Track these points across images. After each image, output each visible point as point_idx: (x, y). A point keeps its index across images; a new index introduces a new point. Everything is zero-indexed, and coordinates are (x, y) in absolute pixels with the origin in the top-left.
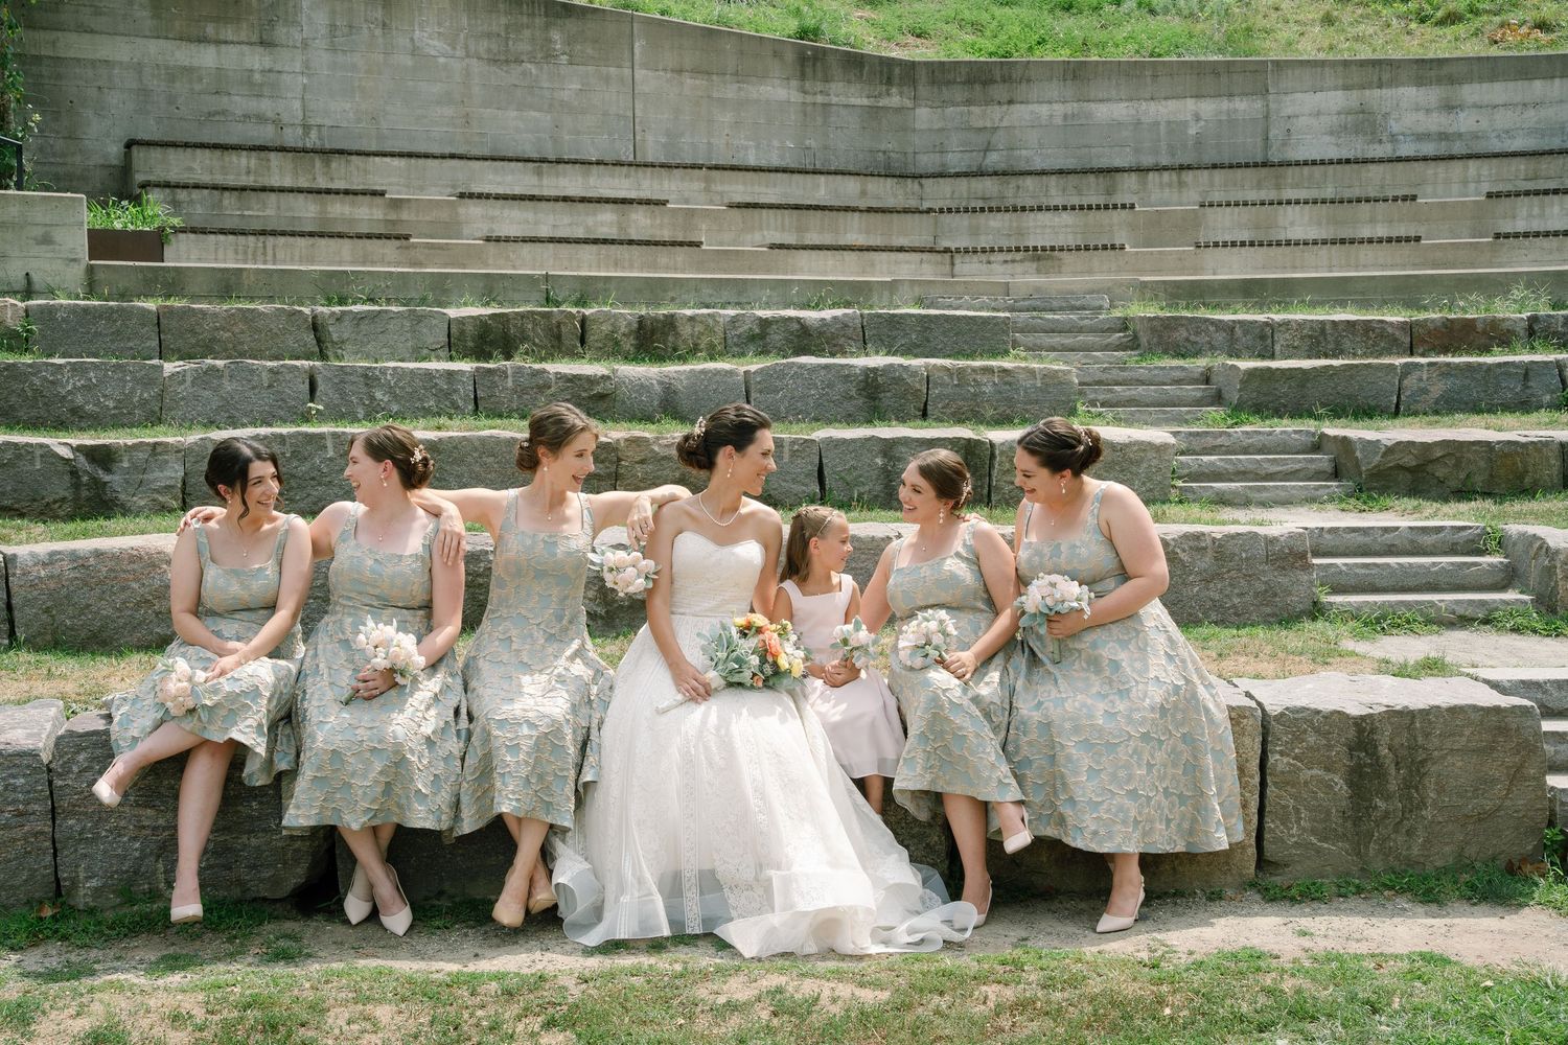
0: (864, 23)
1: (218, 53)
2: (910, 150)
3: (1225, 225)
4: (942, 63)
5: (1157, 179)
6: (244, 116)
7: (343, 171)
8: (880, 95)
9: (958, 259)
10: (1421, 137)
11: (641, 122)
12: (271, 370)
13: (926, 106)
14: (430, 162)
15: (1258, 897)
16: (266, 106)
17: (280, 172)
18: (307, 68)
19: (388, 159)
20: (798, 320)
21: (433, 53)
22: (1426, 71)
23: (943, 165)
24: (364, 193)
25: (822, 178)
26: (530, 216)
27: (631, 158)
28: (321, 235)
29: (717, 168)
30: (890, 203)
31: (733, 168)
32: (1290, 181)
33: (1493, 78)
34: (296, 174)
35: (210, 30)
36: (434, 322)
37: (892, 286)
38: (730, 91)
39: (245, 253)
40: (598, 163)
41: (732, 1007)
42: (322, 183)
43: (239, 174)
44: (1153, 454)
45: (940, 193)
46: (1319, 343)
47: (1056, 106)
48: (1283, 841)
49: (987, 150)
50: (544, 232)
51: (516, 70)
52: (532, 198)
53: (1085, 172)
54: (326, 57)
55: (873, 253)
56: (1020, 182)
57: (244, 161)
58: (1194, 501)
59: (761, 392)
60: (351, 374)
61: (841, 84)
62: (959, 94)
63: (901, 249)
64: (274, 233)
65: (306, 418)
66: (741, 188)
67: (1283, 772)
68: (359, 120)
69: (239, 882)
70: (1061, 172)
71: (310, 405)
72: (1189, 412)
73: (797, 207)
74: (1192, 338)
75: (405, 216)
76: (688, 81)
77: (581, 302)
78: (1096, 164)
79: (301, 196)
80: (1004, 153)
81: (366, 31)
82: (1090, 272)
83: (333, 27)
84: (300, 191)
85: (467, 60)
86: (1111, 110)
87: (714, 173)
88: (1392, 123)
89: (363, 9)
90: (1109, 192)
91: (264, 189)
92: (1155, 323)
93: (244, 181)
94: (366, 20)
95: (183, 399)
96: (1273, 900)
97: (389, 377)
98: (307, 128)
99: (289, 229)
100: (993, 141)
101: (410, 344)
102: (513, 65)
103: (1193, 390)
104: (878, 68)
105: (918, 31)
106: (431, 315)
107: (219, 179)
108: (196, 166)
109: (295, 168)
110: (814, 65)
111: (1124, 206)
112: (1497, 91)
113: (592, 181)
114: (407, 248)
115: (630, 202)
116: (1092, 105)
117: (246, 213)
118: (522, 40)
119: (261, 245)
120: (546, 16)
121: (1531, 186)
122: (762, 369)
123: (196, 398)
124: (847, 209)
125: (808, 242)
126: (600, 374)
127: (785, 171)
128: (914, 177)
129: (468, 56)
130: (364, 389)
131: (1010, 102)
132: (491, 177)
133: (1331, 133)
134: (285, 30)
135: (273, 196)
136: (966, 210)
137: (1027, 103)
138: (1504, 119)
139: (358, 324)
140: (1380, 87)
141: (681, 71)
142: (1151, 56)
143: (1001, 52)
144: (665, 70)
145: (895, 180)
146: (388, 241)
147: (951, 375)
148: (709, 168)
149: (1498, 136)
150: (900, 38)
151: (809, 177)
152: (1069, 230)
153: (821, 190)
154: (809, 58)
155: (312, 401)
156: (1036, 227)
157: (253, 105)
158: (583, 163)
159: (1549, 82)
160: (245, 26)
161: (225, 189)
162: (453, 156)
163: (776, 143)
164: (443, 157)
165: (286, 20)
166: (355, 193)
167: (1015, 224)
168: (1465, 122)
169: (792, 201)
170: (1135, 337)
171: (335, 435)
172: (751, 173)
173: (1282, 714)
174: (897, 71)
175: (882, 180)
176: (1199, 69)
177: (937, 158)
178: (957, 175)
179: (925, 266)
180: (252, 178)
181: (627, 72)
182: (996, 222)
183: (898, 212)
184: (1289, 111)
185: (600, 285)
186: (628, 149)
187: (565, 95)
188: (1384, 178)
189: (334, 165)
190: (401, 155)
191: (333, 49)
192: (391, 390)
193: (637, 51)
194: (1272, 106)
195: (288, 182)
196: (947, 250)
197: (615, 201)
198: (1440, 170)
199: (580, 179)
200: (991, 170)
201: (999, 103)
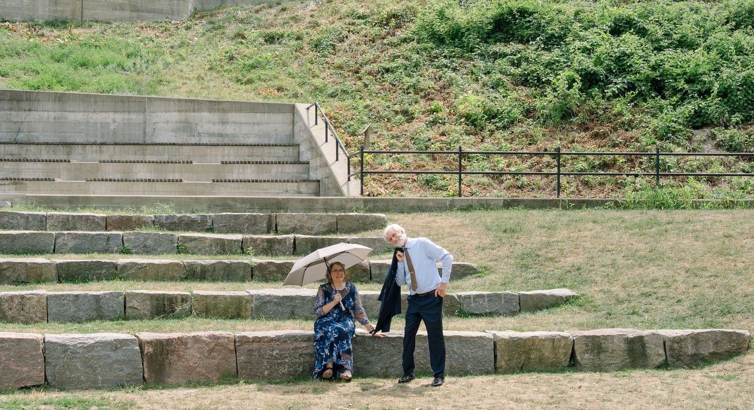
3: (110, 171)
10: (211, 135)
22: (215, 106)
32: (149, 152)
33: (240, 111)
46: (66, 224)
47: (51, 113)
49: (19, 132)
62: (6, 105)
70: (47, 144)
74: (10, 221)
78: (68, 141)
80: (27, 133)
86: (76, 116)
88: (199, 128)
90: (67, 154)
100: (21, 128)
111: (65, 161)
112: (242, 117)
116: (67, 113)
121: (250, 159)
131: (30, 110)
133: (173, 131)
137: (38, 111)
138: (245, 129)
140: (194, 112)
149: (243, 136)
159: (263, 114)
167: (16, 167)
168: (229, 129)
176: (115, 99)
178: (1, 143)
184: (154, 120)
188: (189, 153)
194: (147, 118)
198: (213, 150)
200: (20, 141)
201: (25, 110)
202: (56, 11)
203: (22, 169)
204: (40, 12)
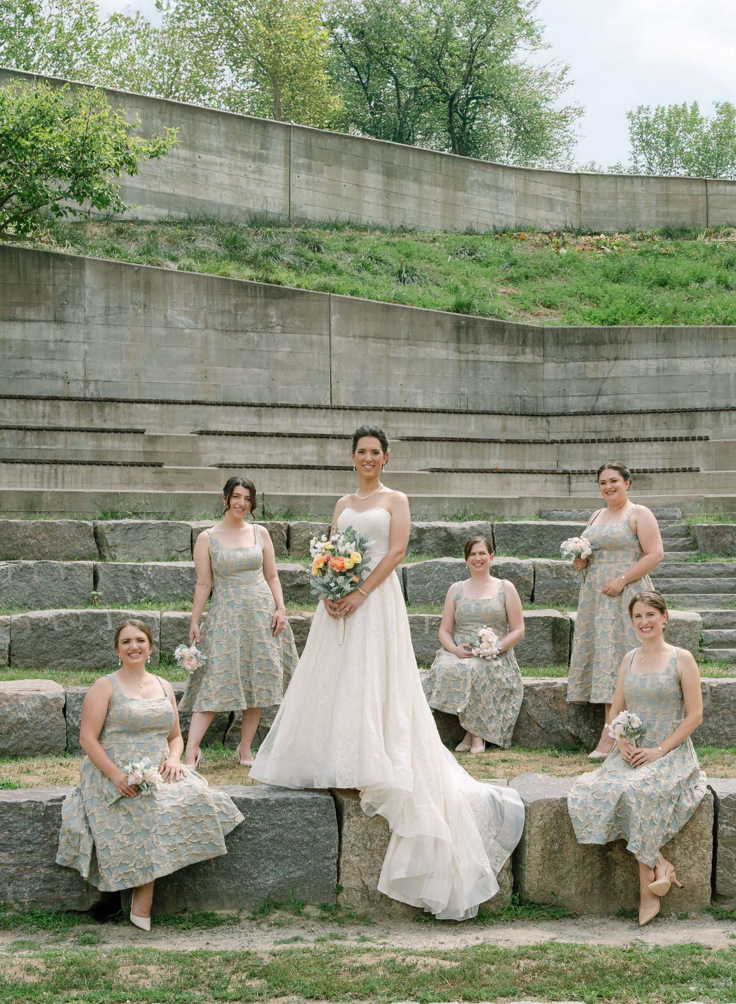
0: (507, 297)
1: (24, 328)
2: (541, 395)
4: (564, 330)
5: (727, 418)
6: (41, 374)
7: (113, 415)
8: (517, 353)
9: (574, 478)
11: (336, 376)
12: (67, 568)
13: (553, 361)
14: (177, 407)
15: (711, 917)
16: (57, 367)
17: (67, 416)
18: (88, 338)
19: (146, 406)
20: (445, 529)
21: (181, 326)
23: (566, 406)
24: (128, 431)
25: (473, 418)
26: (252, 448)
27: (328, 403)
28: (97, 464)
29: (392, 410)
30: (525, 435)
31: (405, 410)
34: (78, 417)
35: (18, 312)
36: (181, 531)
37: (519, 502)
38: (403, 352)
39: (42, 477)
40: (303, 407)
41: (364, 968)
42: (98, 424)
43: (37, 418)
44: (684, 629)
45: (563, 428)
47: (651, 362)
48: (728, 881)
49: (599, 394)
50: (262, 460)
51: (243, 337)
52: (253, 434)
53: (672, 412)
54: (101, 330)
55: (509, 475)
56: (623, 420)
57: (41, 408)
58: (715, 661)
59: (414, 583)
60: (123, 570)
61: (488, 346)
62: (577, 352)
63: (530, 472)
64: (63, 463)
65: (90, 602)
66: (411, 425)
67: (728, 837)
68: (125, 377)
69: (59, 900)
70: (654, 412)
71: (94, 593)
72: (724, 597)
73: (453, 440)
75: (159, 448)
76: (372, 344)
77: (289, 515)
78: (681, 406)
79: (83, 434)
80: (612, 397)
81: (132, 310)
82: (673, 488)
83: (107, 308)
84: (82, 430)
85: (206, 331)
86: (693, 365)
87: (392, 415)
89: (129, 294)
90: (691, 427)
91: (55, 430)
92: (708, 531)
93: (41, 423)
94: (132, 303)
95: (5, 588)
96: (721, 919)
97: (149, 573)
98: (87, 382)
99: (74, 459)
100: (603, 388)
101: (163, 547)
102: (240, 334)
103: (729, 581)
104: (516, 334)
105: (548, 303)
106: (179, 526)
107: (23, 422)
108: (6, 412)
109: (78, 412)
110: (467, 332)
111: (700, 439)
113: (299, 421)
114: (160, 473)
115: (327, 437)
116: (679, 361)
117: (42, 447)
118: (247, 315)
119: (53, 471)
120: (265, 297)
122: (415, 567)
123: (15, 587)
124: (490, 441)
125: (461, 467)
126: (299, 570)
127: (444, 412)
128: (543, 416)
129: (206, 328)
130: (132, 581)
131: (616, 359)
132: (223, 418)
134: (72, 311)
135: (62, 434)
136: (581, 442)
137: (629, 359)
139: (126, 533)
141: (366, 337)
142: (724, 323)
143: (611, 320)
144: (354, 336)
145: (528, 418)
146: (146, 468)
147: (551, 571)
148: (387, 410)
150: (535, 309)
151: (463, 416)
152: (659, 456)
153: (472, 427)
154: (463, 327)
155: (95, 589)
156: (634, 454)
157: (48, 366)
158: (291, 407)
160: (43, 308)
161: (27, 429)
162: (194, 403)
163: (438, 390)
164: (187, 403)
165: (73, 304)
166: (122, 432)
167: (618, 452)
169: (450, 435)
170: (695, 541)
171: (113, 615)
172: (419, 414)
173: (727, 799)
174: (530, 335)
175: (518, 418)
177: (560, 401)
178: (576, 414)
179: (548, 484)
180: (46, 421)
181: (326, 338)
182: (604, 450)
183: (529, 443)
185: (302, 502)
186: (326, 396)
187: (279, 356)
189: (107, 410)
190: (156, 402)
191: (107, 324)
192: (150, 582)
193: (333, 322)
195: (72, 424)
196: (565, 473)
197: (315, 436)
199: (289, 420)
200: (601, 410)
201: (608, 359)
202: (667, 214)
203: (628, 455)
204: (644, 217)
